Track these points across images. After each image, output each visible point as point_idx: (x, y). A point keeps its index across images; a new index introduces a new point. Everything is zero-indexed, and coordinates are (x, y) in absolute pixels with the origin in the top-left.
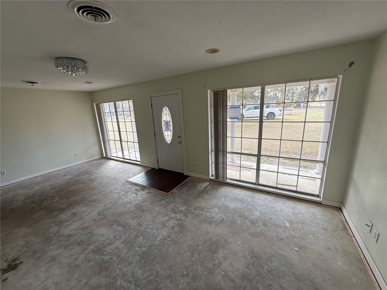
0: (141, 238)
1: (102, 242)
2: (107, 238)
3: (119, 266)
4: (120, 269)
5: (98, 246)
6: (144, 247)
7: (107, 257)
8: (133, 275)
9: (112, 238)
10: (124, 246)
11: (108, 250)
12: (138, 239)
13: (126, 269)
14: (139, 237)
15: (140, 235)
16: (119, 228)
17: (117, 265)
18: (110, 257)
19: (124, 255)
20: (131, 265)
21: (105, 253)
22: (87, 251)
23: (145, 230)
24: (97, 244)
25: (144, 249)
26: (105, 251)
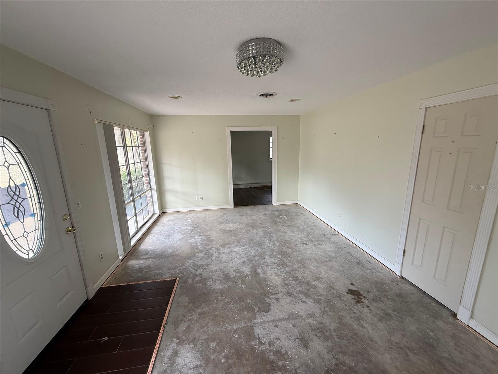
0: (253, 254)
1: (278, 269)
2: (274, 269)
3: (274, 249)
4: (275, 248)
5: (283, 267)
6: (255, 249)
7: (279, 256)
8: (270, 243)
9: (270, 266)
10: (266, 256)
11: (276, 260)
12: (254, 255)
13: (272, 246)
14: (252, 255)
15: (251, 256)
16: (260, 272)
17: (275, 250)
18: (277, 255)
19: (269, 252)
20: (269, 246)
21: (279, 259)
22: (291, 268)
23: (244, 256)
24: (283, 269)
25: (256, 248)
26: (279, 260)
